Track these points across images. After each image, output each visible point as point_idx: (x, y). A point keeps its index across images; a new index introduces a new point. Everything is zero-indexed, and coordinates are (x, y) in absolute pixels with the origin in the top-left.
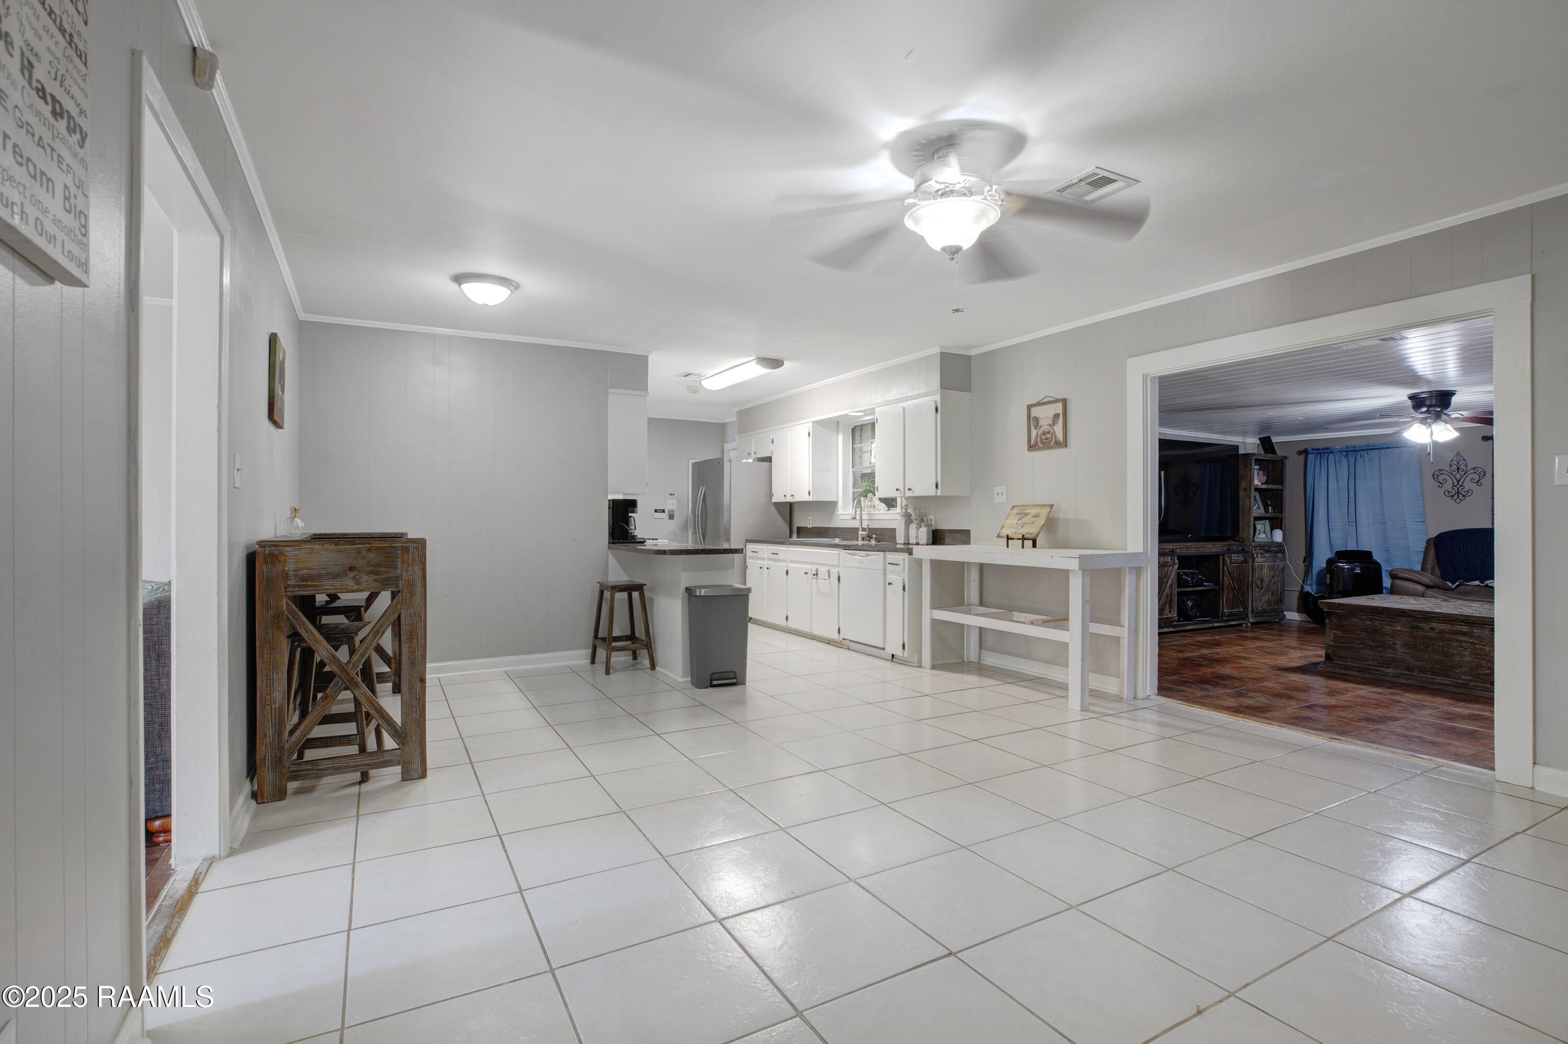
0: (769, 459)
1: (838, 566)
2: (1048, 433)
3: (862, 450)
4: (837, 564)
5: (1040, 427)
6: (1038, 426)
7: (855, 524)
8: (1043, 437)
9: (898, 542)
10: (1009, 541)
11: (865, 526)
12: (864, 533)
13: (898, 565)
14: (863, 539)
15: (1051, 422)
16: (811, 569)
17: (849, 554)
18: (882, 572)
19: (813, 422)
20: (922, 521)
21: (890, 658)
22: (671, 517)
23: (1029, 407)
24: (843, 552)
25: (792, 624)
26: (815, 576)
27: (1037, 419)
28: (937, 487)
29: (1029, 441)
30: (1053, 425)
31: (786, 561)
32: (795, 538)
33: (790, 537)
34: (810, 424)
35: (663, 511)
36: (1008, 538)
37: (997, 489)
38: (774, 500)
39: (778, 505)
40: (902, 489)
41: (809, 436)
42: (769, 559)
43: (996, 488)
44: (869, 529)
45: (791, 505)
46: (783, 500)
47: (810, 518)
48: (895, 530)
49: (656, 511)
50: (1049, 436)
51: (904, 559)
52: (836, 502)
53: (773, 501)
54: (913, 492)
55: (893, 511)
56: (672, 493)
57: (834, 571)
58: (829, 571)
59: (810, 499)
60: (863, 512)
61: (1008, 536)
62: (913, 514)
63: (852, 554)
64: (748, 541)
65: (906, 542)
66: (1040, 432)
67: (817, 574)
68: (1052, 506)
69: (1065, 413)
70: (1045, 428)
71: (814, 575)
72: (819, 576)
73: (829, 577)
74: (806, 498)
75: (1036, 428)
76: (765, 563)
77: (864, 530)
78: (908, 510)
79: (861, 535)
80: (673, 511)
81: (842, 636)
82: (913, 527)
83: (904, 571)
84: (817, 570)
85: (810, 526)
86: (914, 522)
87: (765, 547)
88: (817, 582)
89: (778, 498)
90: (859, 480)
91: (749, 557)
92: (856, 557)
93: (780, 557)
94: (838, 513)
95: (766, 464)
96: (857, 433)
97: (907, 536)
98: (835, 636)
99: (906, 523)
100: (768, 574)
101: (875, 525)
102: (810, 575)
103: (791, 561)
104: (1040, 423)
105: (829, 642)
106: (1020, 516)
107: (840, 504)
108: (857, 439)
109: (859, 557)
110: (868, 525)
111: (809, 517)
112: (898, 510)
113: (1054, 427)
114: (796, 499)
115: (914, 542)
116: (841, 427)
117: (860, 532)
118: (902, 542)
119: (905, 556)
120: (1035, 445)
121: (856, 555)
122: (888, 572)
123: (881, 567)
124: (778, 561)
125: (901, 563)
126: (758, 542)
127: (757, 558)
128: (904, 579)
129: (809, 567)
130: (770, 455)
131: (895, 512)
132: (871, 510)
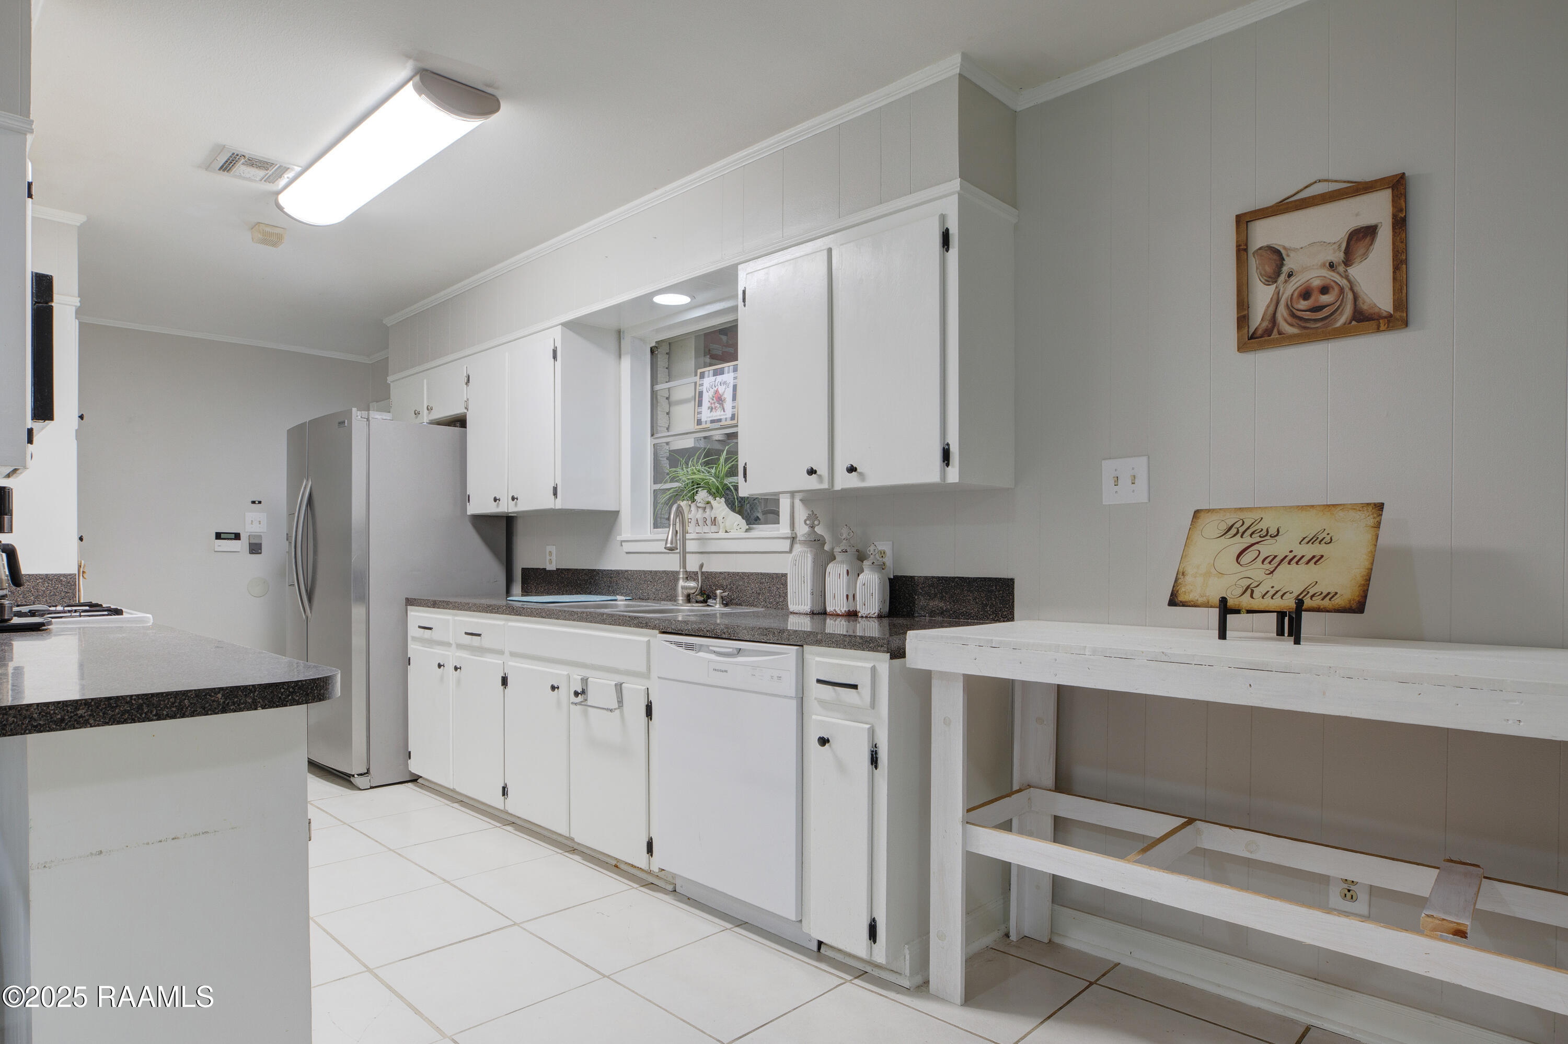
0: (460, 422)
1: (647, 675)
2: (1324, 290)
3: (673, 398)
4: (643, 669)
5: (1290, 275)
6: (1278, 274)
7: (671, 563)
8: (1303, 304)
9: (792, 607)
10: (1230, 617)
11: (692, 566)
12: (692, 584)
13: (855, 687)
14: (688, 599)
15: (1338, 256)
16: (569, 676)
17: (679, 644)
18: (793, 704)
19: (565, 325)
20: (861, 557)
21: (815, 948)
22: (255, 548)
23: (1244, 221)
24: (659, 640)
25: (515, 805)
26: (580, 698)
27: (1276, 256)
28: (946, 456)
29: (1243, 320)
30: (1348, 262)
31: (501, 652)
32: (517, 595)
33: (508, 592)
34: (557, 333)
35: (237, 536)
36: (1225, 609)
37: (1109, 468)
38: (474, 508)
39: (482, 522)
40: (823, 470)
41: (555, 357)
42: (460, 646)
43: (1105, 464)
44: (702, 573)
45: (508, 522)
46: (490, 508)
47: (553, 549)
48: (785, 575)
49: (218, 536)
50: (1325, 299)
51: (874, 669)
52: (616, 514)
53: (469, 513)
54: (862, 476)
55: (762, 530)
56: (256, 499)
57: (635, 691)
58: (619, 687)
59: (559, 504)
60: (688, 536)
61: (1223, 601)
62: (827, 537)
63: (690, 647)
64: (410, 602)
65: (818, 609)
66: (1290, 289)
67: (583, 692)
68: (1380, 507)
69: (1400, 223)
70: (1315, 276)
71: (576, 694)
72: (592, 698)
73: (620, 702)
74: (546, 502)
75: (1272, 278)
76: (452, 656)
77: (690, 576)
78: (817, 529)
79: (683, 588)
80: (260, 537)
81: (657, 862)
82: (836, 574)
83: (873, 704)
84: (585, 681)
85: (551, 567)
86: (839, 557)
87: (450, 617)
88: (586, 714)
89: (480, 505)
90: (665, 463)
91: (414, 639)
92: (701, 654)
93: (485, 641)
94: (619, 538)
95: (457, 430)
96: (662, 361)
97: (820, 592)
98: (640, 858)
99: (815, 561)
100: (459, 682)
101: (716, 565)
102: (565, 694)
103: (513, 655)
104: (1290, 264)
105: (616, 867)
106: (1239, 543)
107: (625, 519)
108: (662, 373)
109: (713, 657)
110: (702, 566)
111: (549, 548)
112: (783, 528)
113: (1353, 271)
114: (523, 506)
115: (842, 608)
116: (626, 343)
117: (681, 583)
118: (807, 608)
119: (882, 662)
120: (1268, 332)
121: (701, 648)
122: (812, 705)
123: (789, 686)
124: (482, 651)
125: (864, 682)
126: (435, 604)
127: (431, 643)
128: (872, 732)
129: (562, 671)
130: (462, 410)
131: (775, 534)
132: (706, 529)
